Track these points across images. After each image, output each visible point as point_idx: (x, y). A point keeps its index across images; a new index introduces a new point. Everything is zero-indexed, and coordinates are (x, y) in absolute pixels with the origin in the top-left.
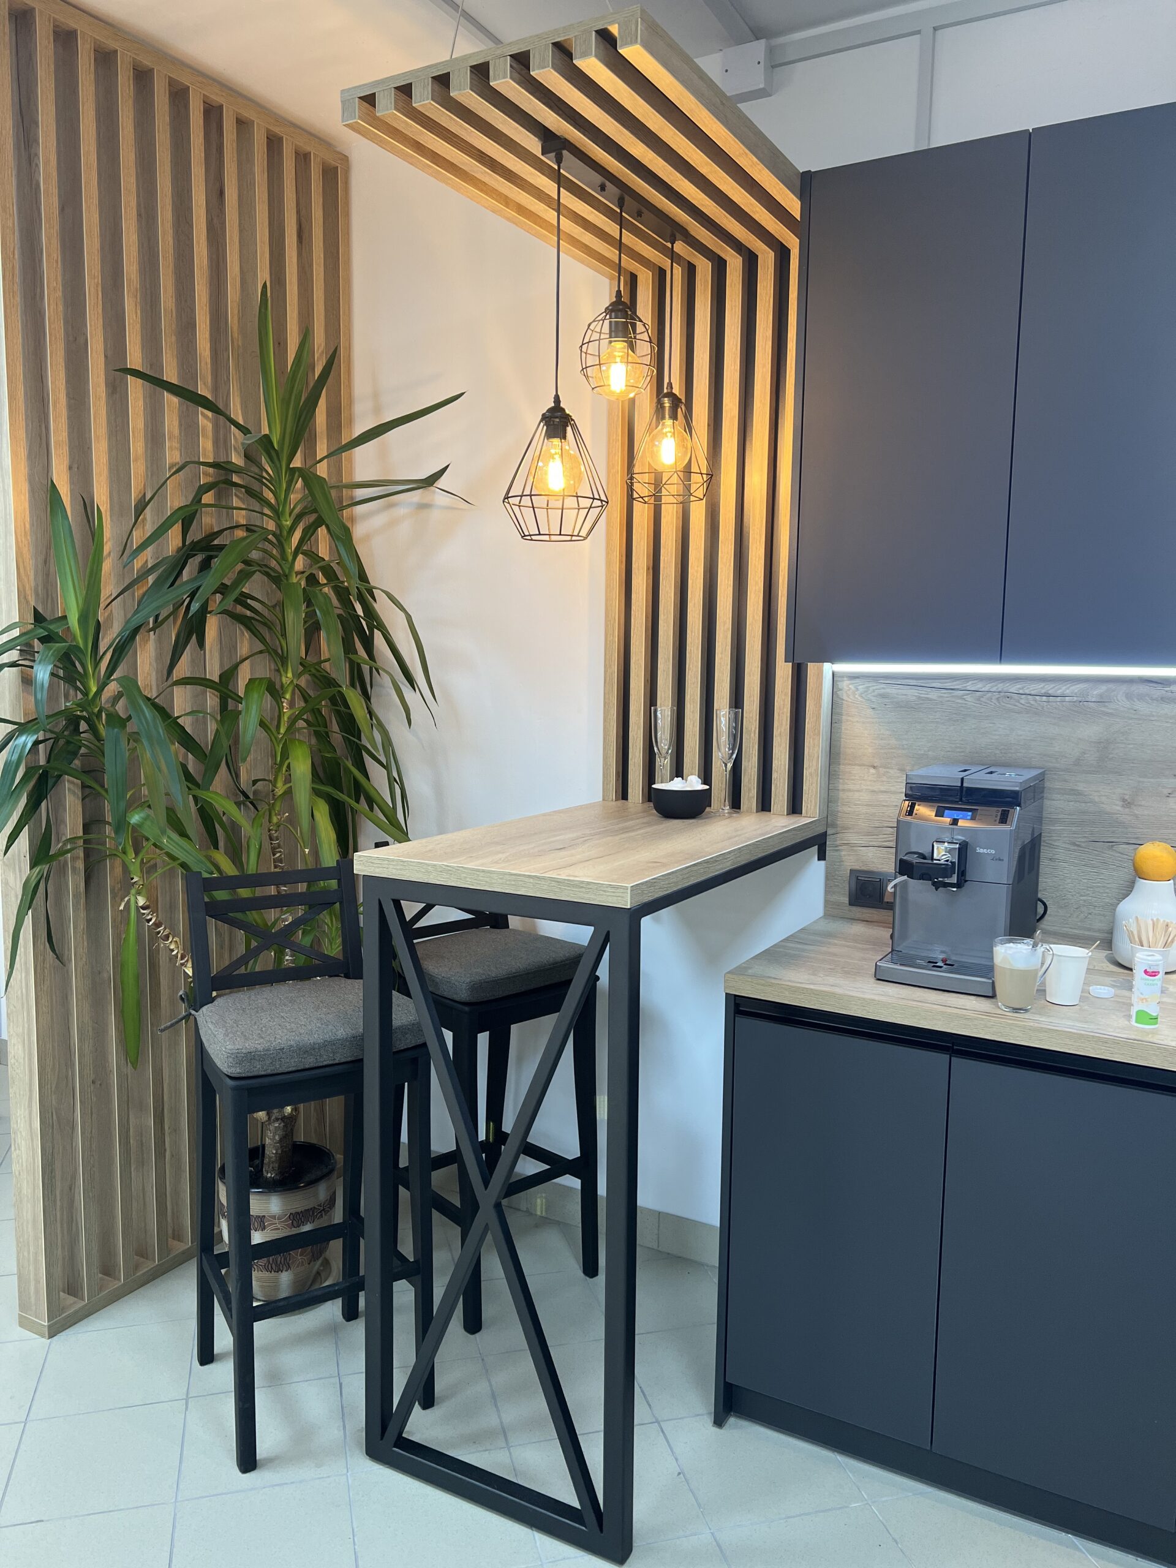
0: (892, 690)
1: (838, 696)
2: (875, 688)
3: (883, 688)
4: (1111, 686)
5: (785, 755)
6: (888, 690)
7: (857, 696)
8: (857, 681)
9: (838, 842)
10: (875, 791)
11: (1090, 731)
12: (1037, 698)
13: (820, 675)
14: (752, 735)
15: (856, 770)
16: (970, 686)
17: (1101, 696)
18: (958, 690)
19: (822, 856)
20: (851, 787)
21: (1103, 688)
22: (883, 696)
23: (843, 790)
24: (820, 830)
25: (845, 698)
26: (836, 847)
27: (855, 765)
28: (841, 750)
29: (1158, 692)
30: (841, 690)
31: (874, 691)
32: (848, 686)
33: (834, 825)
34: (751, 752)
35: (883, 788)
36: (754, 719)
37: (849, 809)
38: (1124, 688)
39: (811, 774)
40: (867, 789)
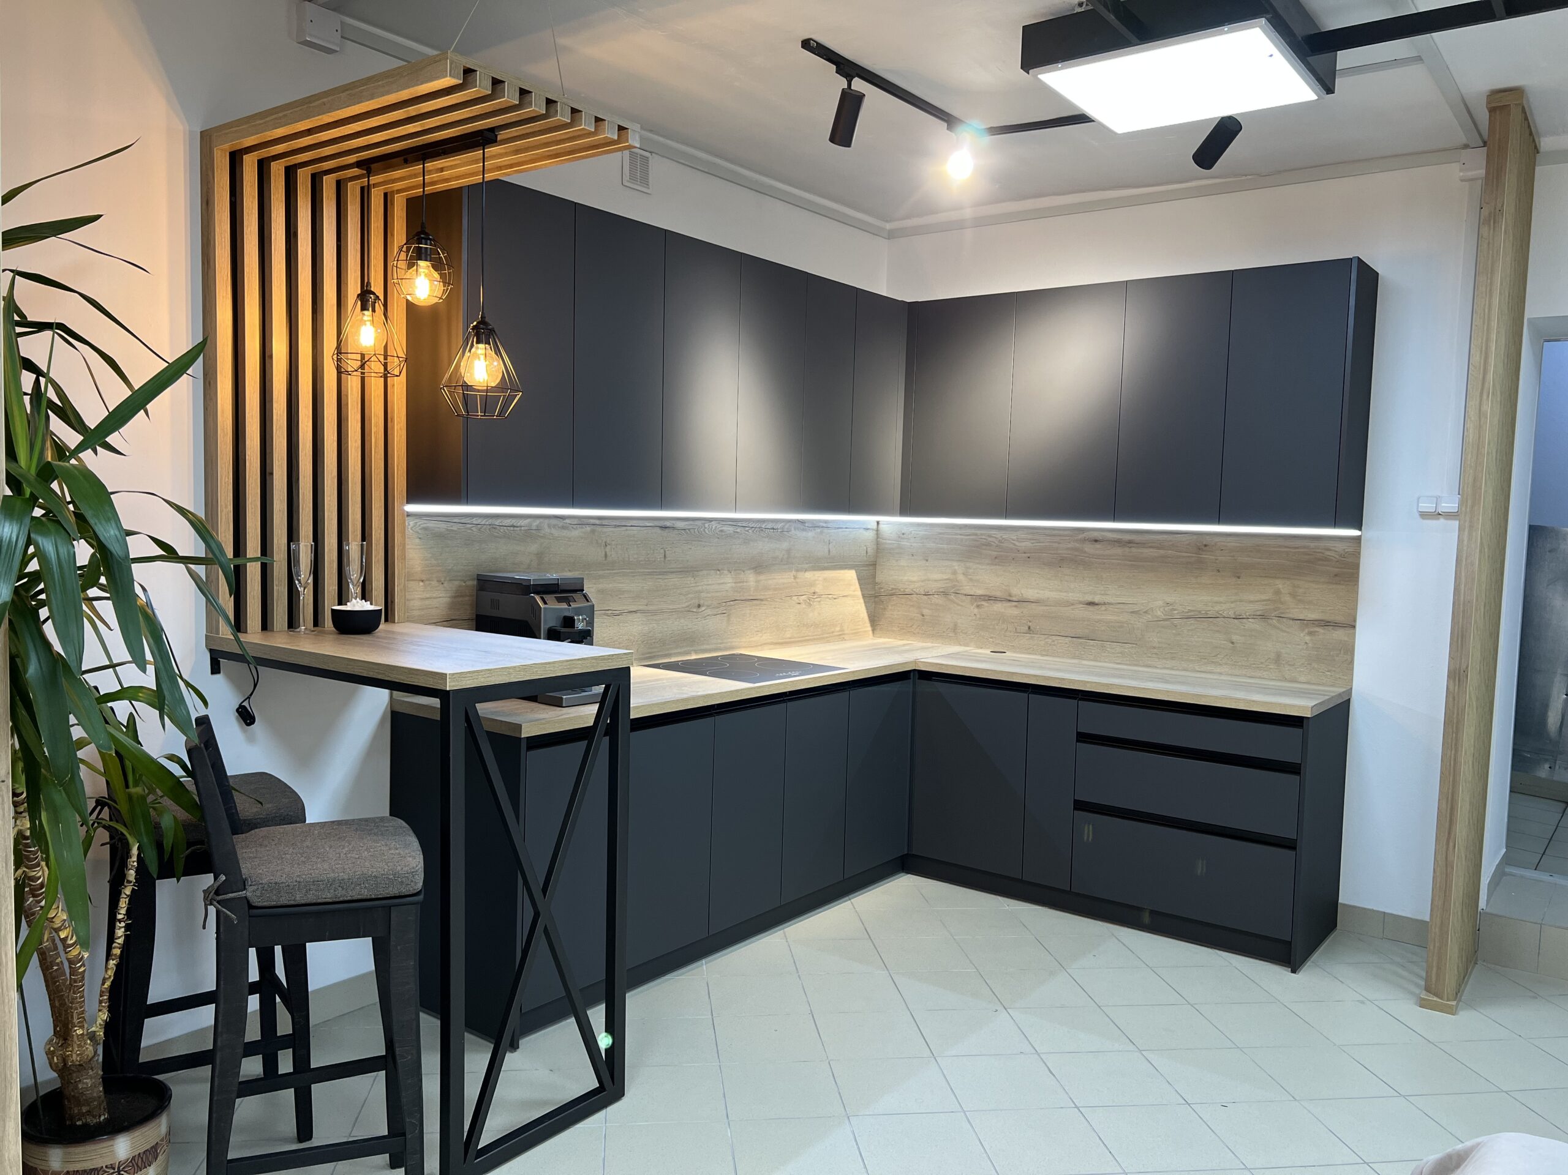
0: (432, 524)
2: (420, 523)
3: (426, 523)
4: (541, 520)
6: (428, 525)
11: (533, 548)
12: (509, 528)
15: (411, 584)
16: (475, 521)
17: (537, 526)
18: (468, 523)
21: (538, 522)
22: (425, 529)
29: (560, 523)
31: (419, 526)
38: (547, 521)
40: (418, 598)
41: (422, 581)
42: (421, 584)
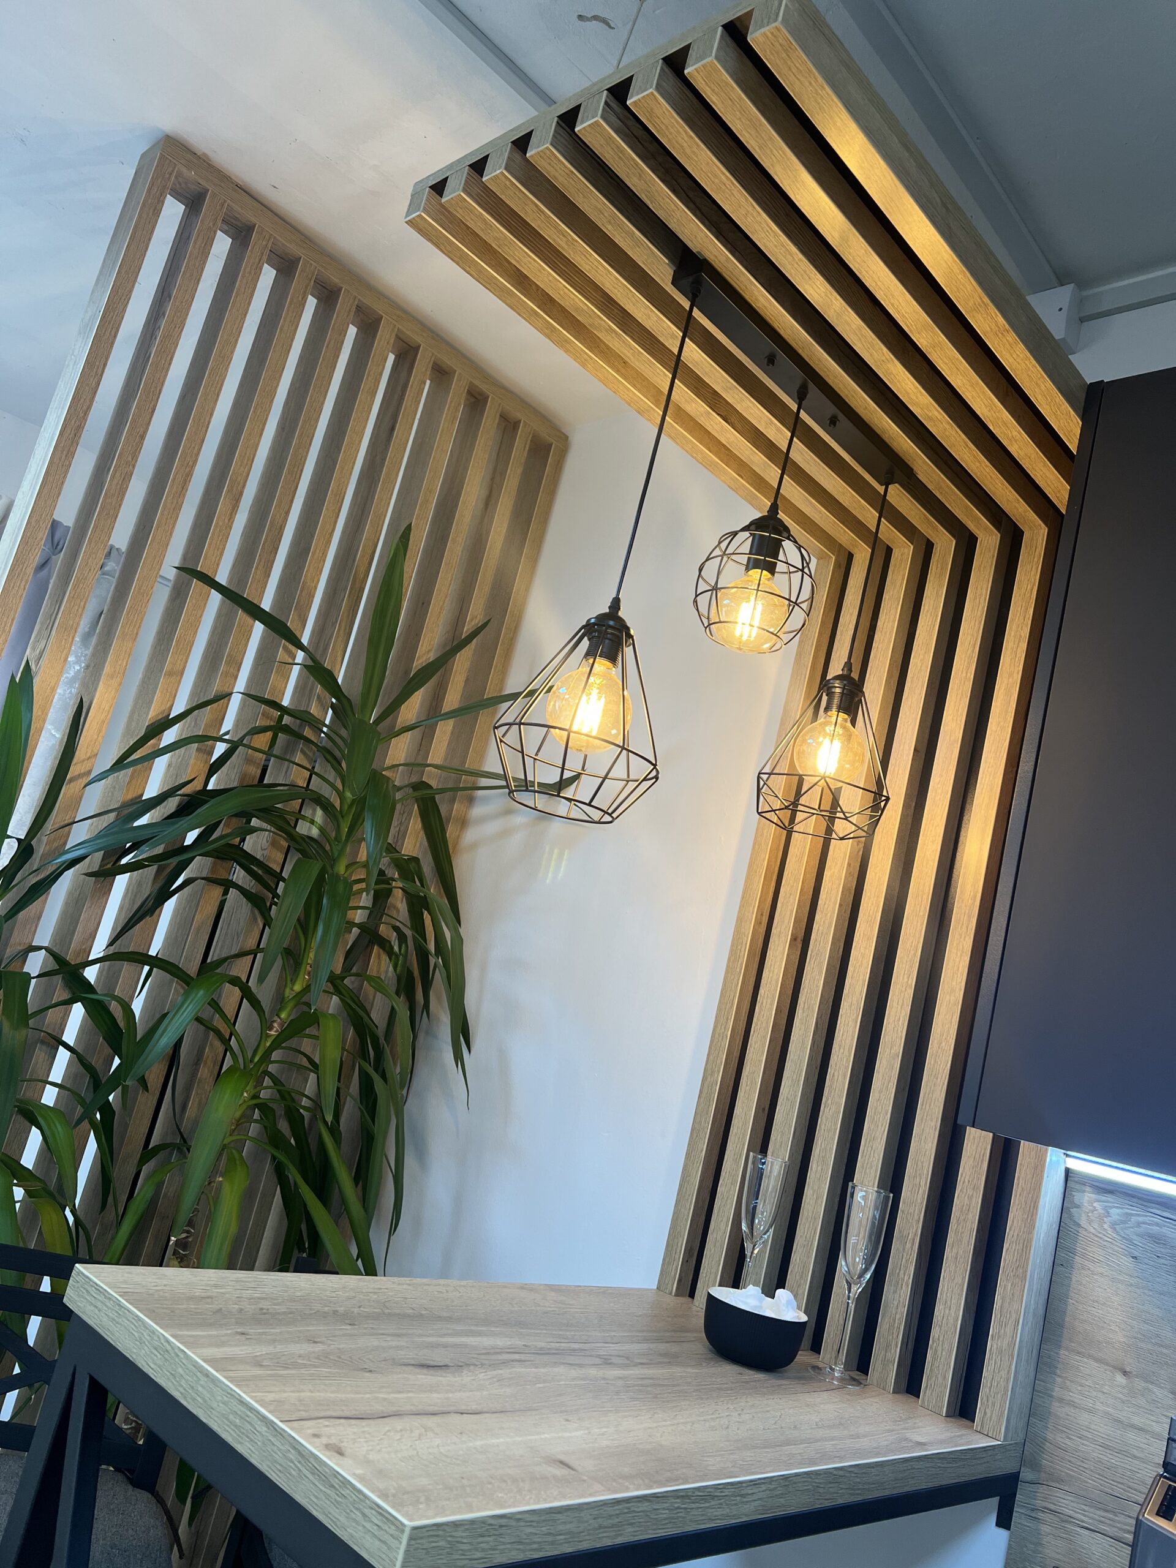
1: (1071, 1217)
2: (1141, 1219)
3: (1157, 1225)
5: (959, 1299)
6: (1165, 1230)
7: (1106, 1226)
8: (1110, 1198)
9: (1039, 1503)
10: (1121, 1422)
13: (1039, 1168)
14: (908, 1245)
15: (1089, 1367)
19: (1004, 1521)
20: (1076, 1398)
22: (1156, 1239)
23: (1061, 1400)
24: (1003, 1467)
25: (1083, 1222)
26: (1033, 1510)
27: (1090, 1356)
28: (1067, 1319)
30: (1078, 1207)
31: (1139, 1224)
32: (1091, 1203)
33: (1035, 1466)
34: (902, 1275)
35: (1137, 1420)
36: (916, 1217)
37: (1067, 1441)
39: (1000, 1351)
40: (1106, 1413)
41: (1125, 1373)
42: (1120, 1379)
